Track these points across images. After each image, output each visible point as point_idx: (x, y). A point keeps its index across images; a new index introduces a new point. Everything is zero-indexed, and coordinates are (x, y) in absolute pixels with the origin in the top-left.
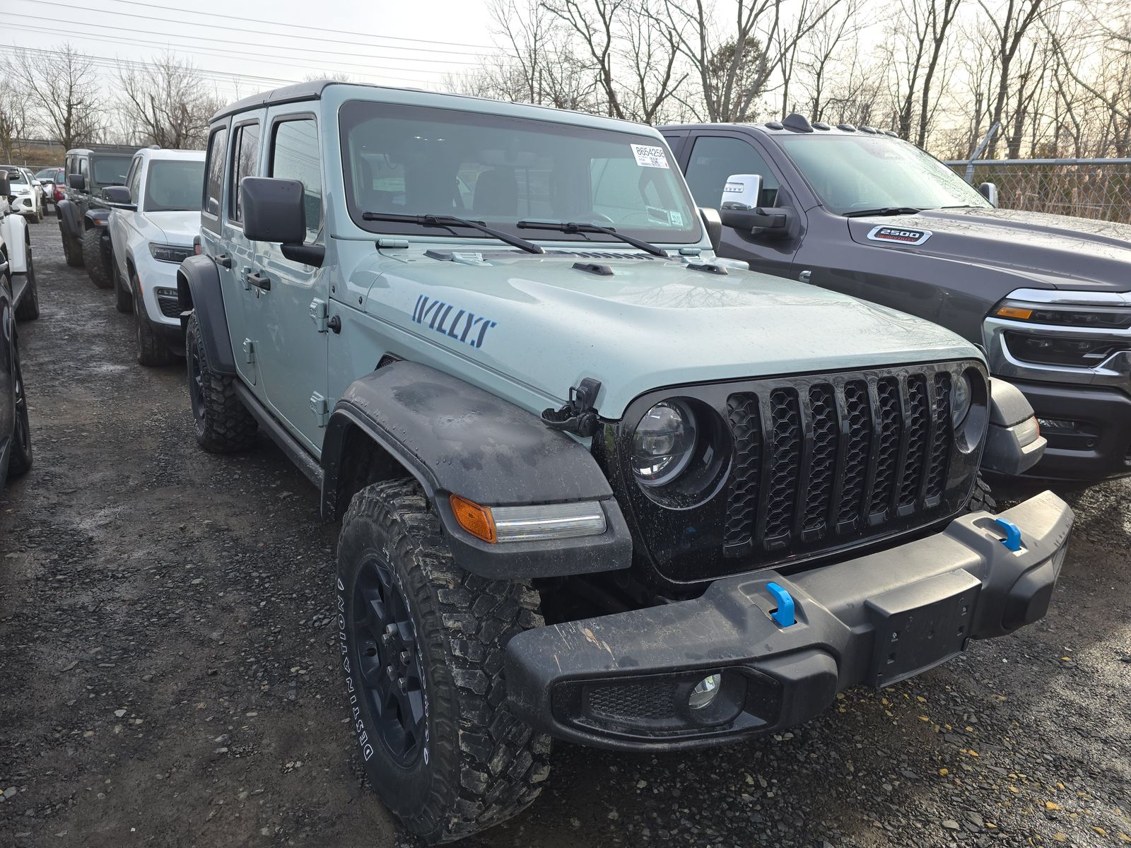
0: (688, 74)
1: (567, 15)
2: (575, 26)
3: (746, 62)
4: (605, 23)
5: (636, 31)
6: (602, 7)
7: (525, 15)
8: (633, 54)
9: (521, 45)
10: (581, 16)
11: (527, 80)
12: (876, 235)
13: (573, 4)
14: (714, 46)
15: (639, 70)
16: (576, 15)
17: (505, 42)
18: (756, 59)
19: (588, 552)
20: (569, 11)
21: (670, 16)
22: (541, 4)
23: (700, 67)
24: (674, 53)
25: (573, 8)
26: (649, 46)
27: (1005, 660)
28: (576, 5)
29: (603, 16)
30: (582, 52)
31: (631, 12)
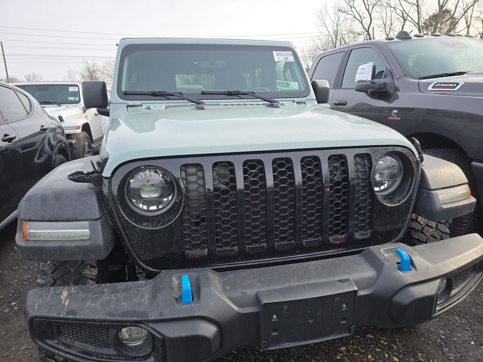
0: (412, 31)
1: (351, 13)
2: (355, 17)
3: (444, 21)
4: (369, 13)
5: (384, 15)
6: (367, 7)
7: (333, 17)
8: (383, 25)
9: (330, 29)
10: (357, 12)
11: (333, 44)
12: (433, 88)
13: (354, 8)
14: (425, 16)
15: (386, 32)
16: (355, 12)
17: (324, 29)
18: (449, 19)
19: (73, 249)
20: (352, 11)
21: (401, 5)
22: (338, 10)
23: (417, 26)
24: (405, 22)
25: (354, 10)
26: (391, 20)
27: (473, 343)
28: (355, 8)
29: (368, 10)
30: (358, 28)
31: (382, 6)
